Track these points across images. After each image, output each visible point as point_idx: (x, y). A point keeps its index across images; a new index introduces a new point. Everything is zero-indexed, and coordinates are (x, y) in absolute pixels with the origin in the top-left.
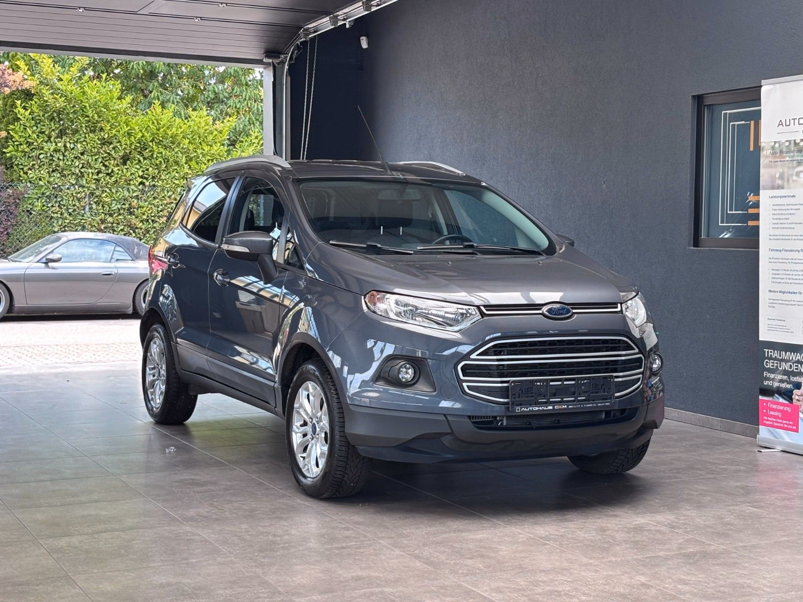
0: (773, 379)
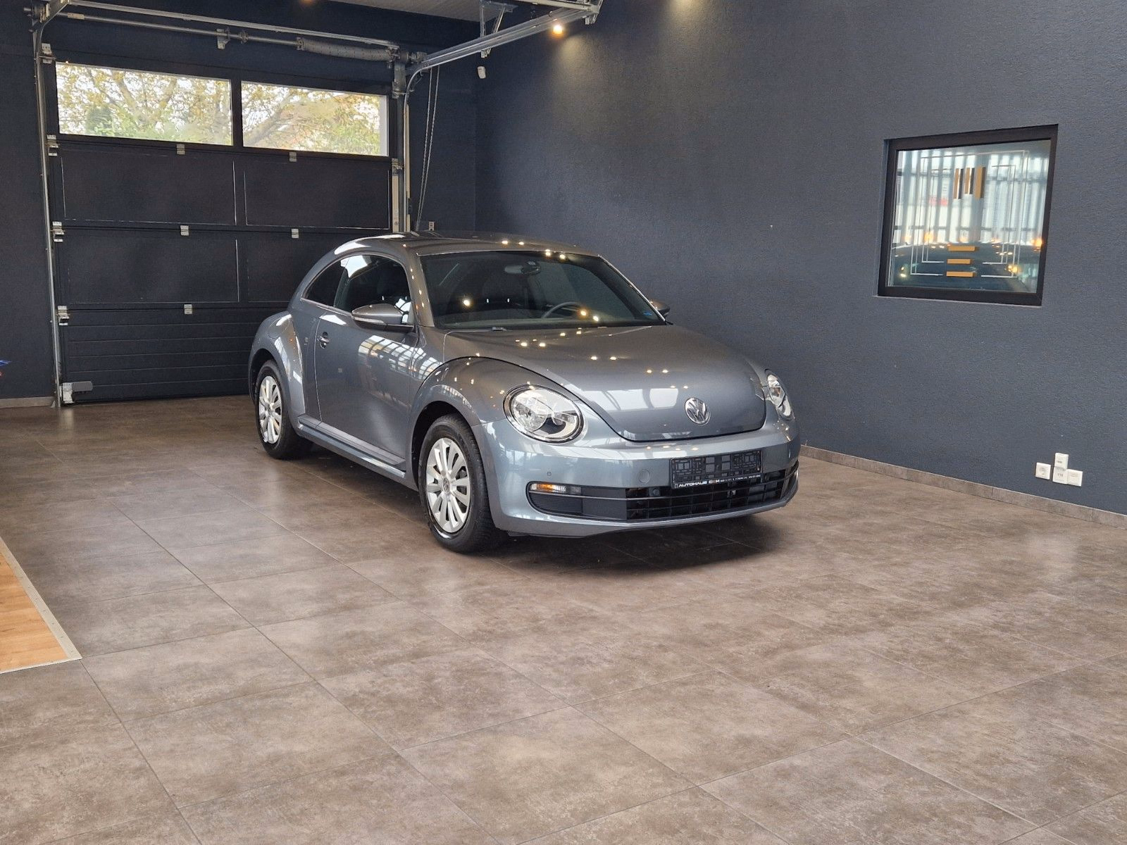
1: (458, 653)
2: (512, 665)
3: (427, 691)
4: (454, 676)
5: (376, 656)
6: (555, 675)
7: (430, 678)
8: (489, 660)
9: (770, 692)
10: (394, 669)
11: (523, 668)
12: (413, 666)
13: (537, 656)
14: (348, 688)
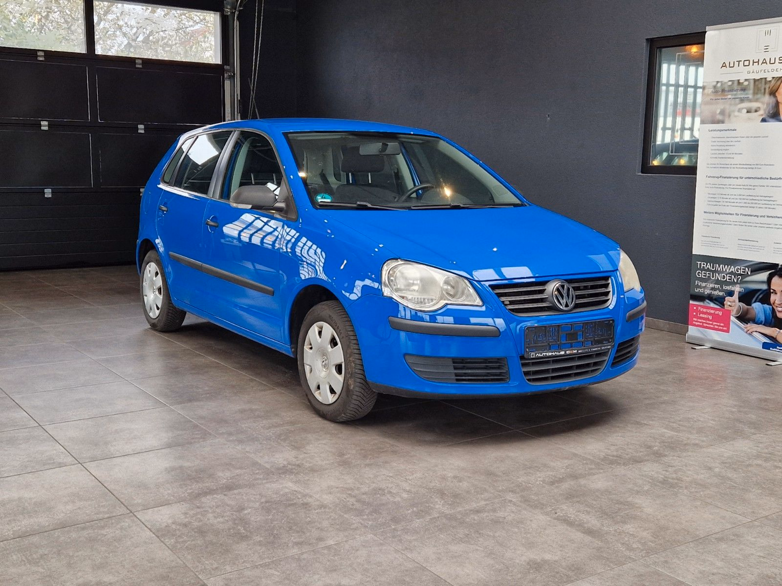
0: (705, 287)
1: (268, 485)
2: (317, 496)
3: (237, 522)
4: (263, 507)
6: (358, 505)
7: (241, 509)
8: (296, 491)
9: (557, 519)
10: (207, 501)
11: (327, 499)
12: (226, 498)
13: (341, 487)
14: (162, 520)
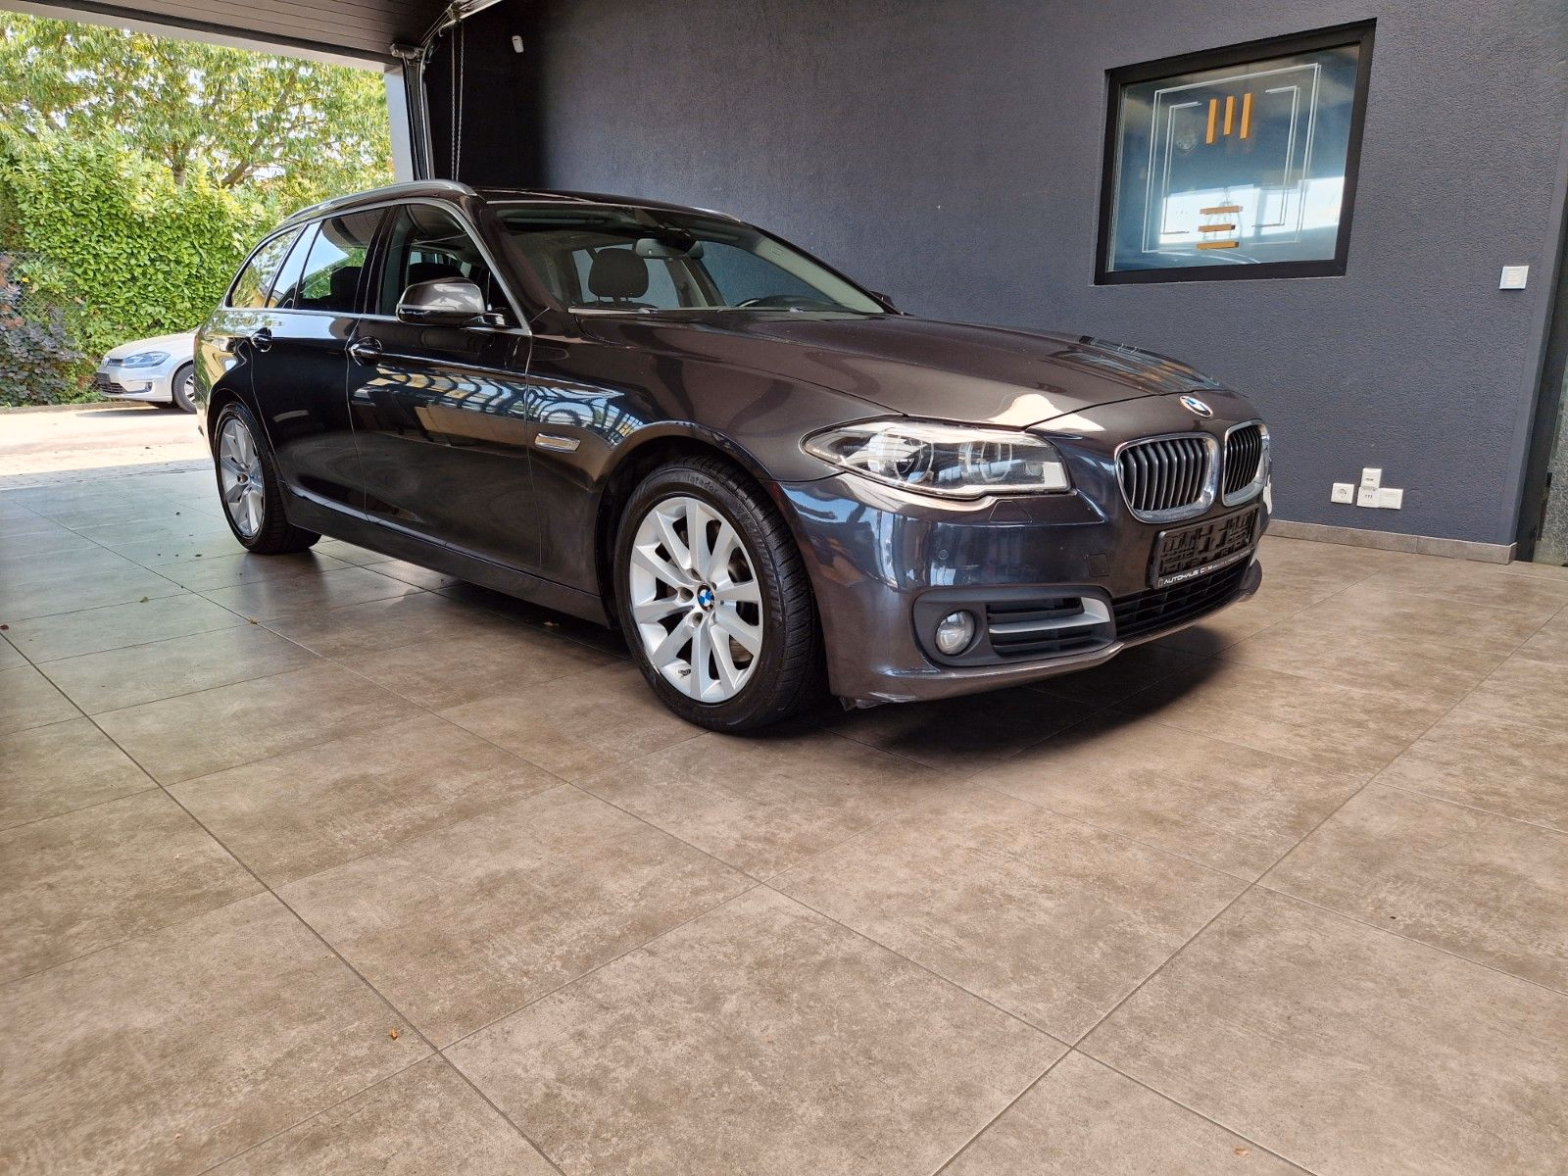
1: (732, 908)
2: (863, 929)
3: (724, 1050)
4: (760, 983)
5: (561, 943)
6: (971, 950)
7: (712, 1001)
8: (807, 919)
10: (621, 977)
11: (893, 933)
12: (658, 962)
13: (899, 894)
14: (527, 1071)
